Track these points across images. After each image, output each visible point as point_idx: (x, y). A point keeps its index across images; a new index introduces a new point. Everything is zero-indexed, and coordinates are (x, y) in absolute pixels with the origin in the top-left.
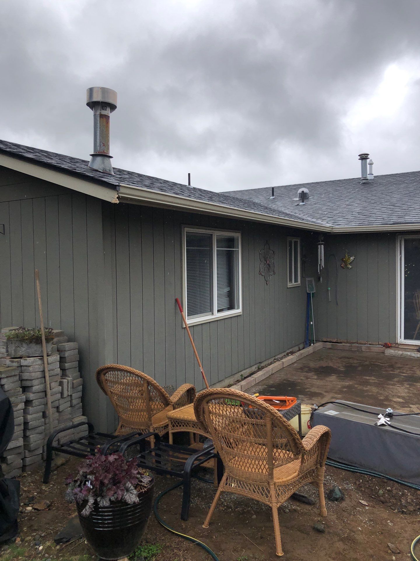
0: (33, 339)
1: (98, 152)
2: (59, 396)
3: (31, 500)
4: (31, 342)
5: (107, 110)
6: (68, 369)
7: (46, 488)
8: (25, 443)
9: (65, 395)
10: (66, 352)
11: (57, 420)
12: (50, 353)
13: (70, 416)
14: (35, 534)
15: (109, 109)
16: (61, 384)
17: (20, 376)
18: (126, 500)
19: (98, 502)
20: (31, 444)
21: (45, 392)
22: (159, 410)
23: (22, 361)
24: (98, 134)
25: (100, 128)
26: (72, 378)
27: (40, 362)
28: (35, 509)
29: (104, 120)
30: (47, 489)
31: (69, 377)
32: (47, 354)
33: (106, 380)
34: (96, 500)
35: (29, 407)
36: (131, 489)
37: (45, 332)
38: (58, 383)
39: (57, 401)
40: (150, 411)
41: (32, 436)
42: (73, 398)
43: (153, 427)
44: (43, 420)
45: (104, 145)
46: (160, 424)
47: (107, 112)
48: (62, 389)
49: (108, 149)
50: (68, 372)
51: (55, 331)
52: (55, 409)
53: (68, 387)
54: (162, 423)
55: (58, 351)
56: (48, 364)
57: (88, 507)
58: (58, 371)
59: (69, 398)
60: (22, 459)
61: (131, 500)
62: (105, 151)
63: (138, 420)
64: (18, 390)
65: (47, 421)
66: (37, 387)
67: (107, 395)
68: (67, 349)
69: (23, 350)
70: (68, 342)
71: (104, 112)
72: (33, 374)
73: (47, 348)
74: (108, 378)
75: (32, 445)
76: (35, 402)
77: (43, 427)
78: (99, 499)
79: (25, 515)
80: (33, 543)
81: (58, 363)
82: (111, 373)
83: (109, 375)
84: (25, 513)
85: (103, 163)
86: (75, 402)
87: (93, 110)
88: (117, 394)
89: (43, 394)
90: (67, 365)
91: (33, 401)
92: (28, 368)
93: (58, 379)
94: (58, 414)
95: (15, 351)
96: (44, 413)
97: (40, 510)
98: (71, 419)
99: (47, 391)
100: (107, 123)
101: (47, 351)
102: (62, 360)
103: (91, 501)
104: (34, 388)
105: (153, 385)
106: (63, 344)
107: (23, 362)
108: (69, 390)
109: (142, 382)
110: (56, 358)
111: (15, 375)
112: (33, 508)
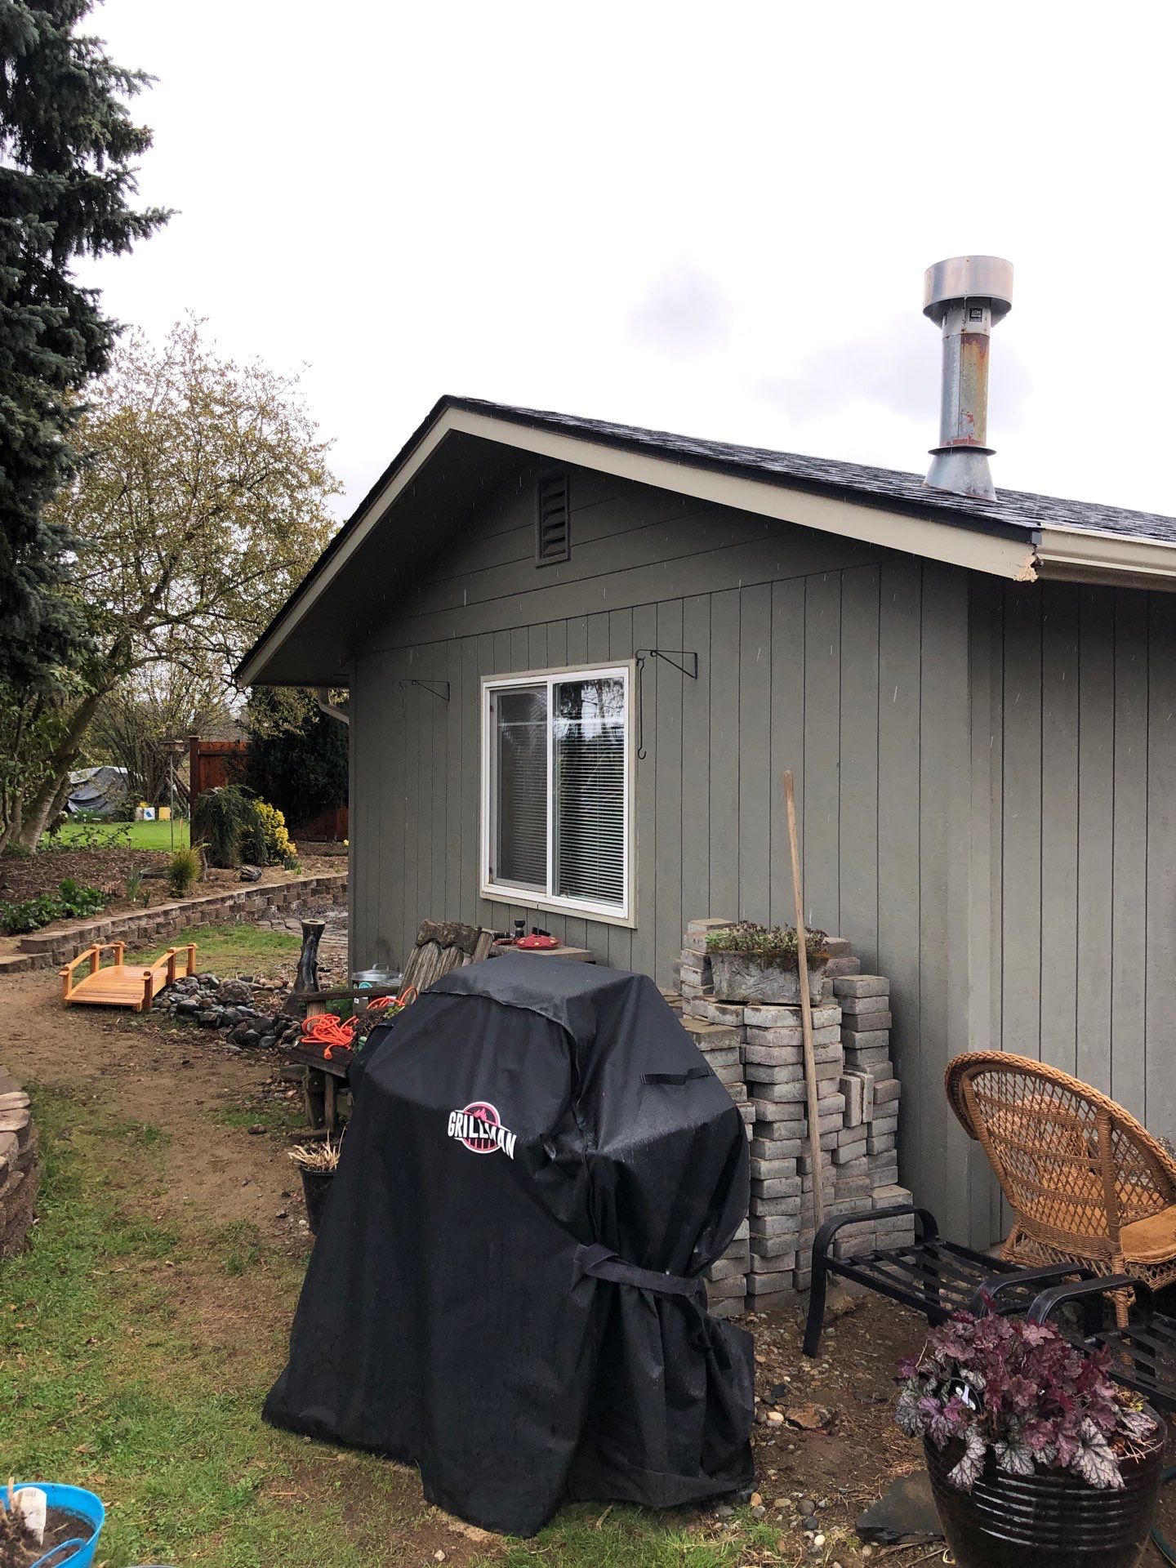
0: (775, 956)
1: (955, 441)
2: (838, 1120)
3: (778, 1395)
4: (769, 965)
5: (983, 319)
6: (860, 1049)
7: (812, 1368)
8: (754, 1235)
9: (855, 1122)
10: (857, 1000)
11: (834, 1185)
12: (818, 998)
13: (868, 1181)
14: (801, 1495)
15: (987, 315)
16: (844, 1087)
17: (742, 1053)
18: (1082, 1471)
19: (997, 1457)
20: (767, 1240)
21: (805, 1104)
22: (1144, 1213)
23: (748, 1011)
24: (955, 390)
25: (961, 372)
26: (871, 1075)
27: (791, 1021)
28: (793, 1423)
29: (975, 348)
30: (814, 1372)
31: (866, 1072)
32: (812, 1000)
33: (977, 1094)
34: (990, 1451)
35: (765, 1140)
36: (1095, 1441)
37: (807, 941)
38: (835, 1086)
39: (831, 1135)
40: (1114, 1208)
41: (770, 1218)
42: (875, 1132)
43: (1124, 1260)
44: (798, 1180)
45: (971, 421)
46: (1147, 1254)
47: (983, 324)
48: (848, 1103)
49: (983, 429)
50: (862, 1058)
51: (831, 940)
52: (828, 1156)
53: (862, 1099)
54: (1150, 1253)
55: (836, 995)
56: (813, 1029)
57: (969, 1462)
58: (838, 1051)
59: (863, 1132)
60: (746, 1275)
61: (1099, 1477)
62: (974, 438)
63: (1074, 1227)
64: (739, 1089)
65: (808, 1184)
66: (785, 1088)
67: (977, 1139)
68: (859, 993)
69: (750, 983)
70: (861, 973)
71: (973, 327)
72: (776, 1052)
73: (812, 984)
74: (982, 1091)
75: (770, 1243)
76: (780, 1129)
77: (798, 1199)
78: (999, 1448)
79: (768, 1431)
80: (795, 1520)
81: (838, 1029)
82: (991, 1077)
83: (987, 1082)
84: (767, 1427)
85: (968, 469)
86: (879, 1144)
87: (941, 326)
88: (1004, 1140)
89: (797, 1110)
90: (859, 1037)
91: (776, 1126)
92: (761, 1032)
93: (837, 1071)
94: (835, 1170)
95: (731, 985)
96: (800, 1161)
97: (806, 1429)
98: (867, 1191)
99: (810, 1102)
100: (983, 357)
101: (811, 993)
102: (848, 1022)
103: (976, 1448)
104: (780, 1091)
105: (1129, 1131)
106: (847, 978)
107: (751, 1016)
108: (864, 1107)
109: (1091, 1115)
110: (830, 1014)
111: (731, 1049)
112: (785, 1419)
